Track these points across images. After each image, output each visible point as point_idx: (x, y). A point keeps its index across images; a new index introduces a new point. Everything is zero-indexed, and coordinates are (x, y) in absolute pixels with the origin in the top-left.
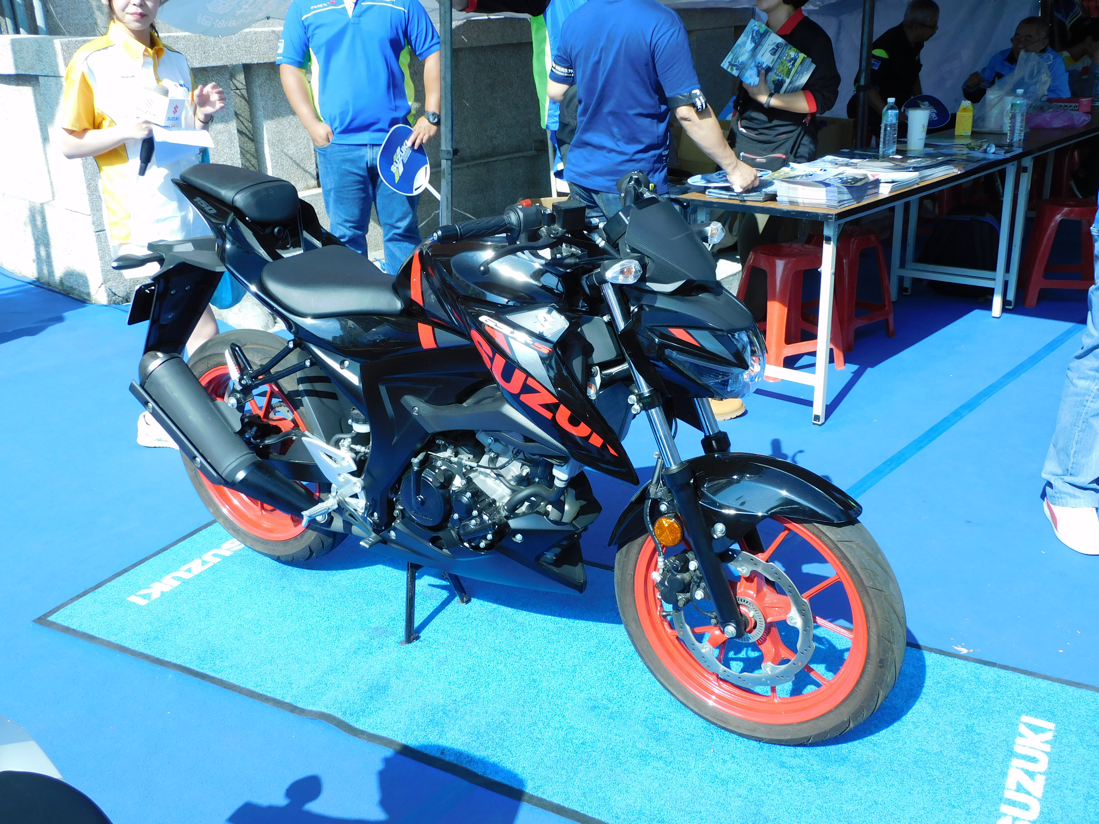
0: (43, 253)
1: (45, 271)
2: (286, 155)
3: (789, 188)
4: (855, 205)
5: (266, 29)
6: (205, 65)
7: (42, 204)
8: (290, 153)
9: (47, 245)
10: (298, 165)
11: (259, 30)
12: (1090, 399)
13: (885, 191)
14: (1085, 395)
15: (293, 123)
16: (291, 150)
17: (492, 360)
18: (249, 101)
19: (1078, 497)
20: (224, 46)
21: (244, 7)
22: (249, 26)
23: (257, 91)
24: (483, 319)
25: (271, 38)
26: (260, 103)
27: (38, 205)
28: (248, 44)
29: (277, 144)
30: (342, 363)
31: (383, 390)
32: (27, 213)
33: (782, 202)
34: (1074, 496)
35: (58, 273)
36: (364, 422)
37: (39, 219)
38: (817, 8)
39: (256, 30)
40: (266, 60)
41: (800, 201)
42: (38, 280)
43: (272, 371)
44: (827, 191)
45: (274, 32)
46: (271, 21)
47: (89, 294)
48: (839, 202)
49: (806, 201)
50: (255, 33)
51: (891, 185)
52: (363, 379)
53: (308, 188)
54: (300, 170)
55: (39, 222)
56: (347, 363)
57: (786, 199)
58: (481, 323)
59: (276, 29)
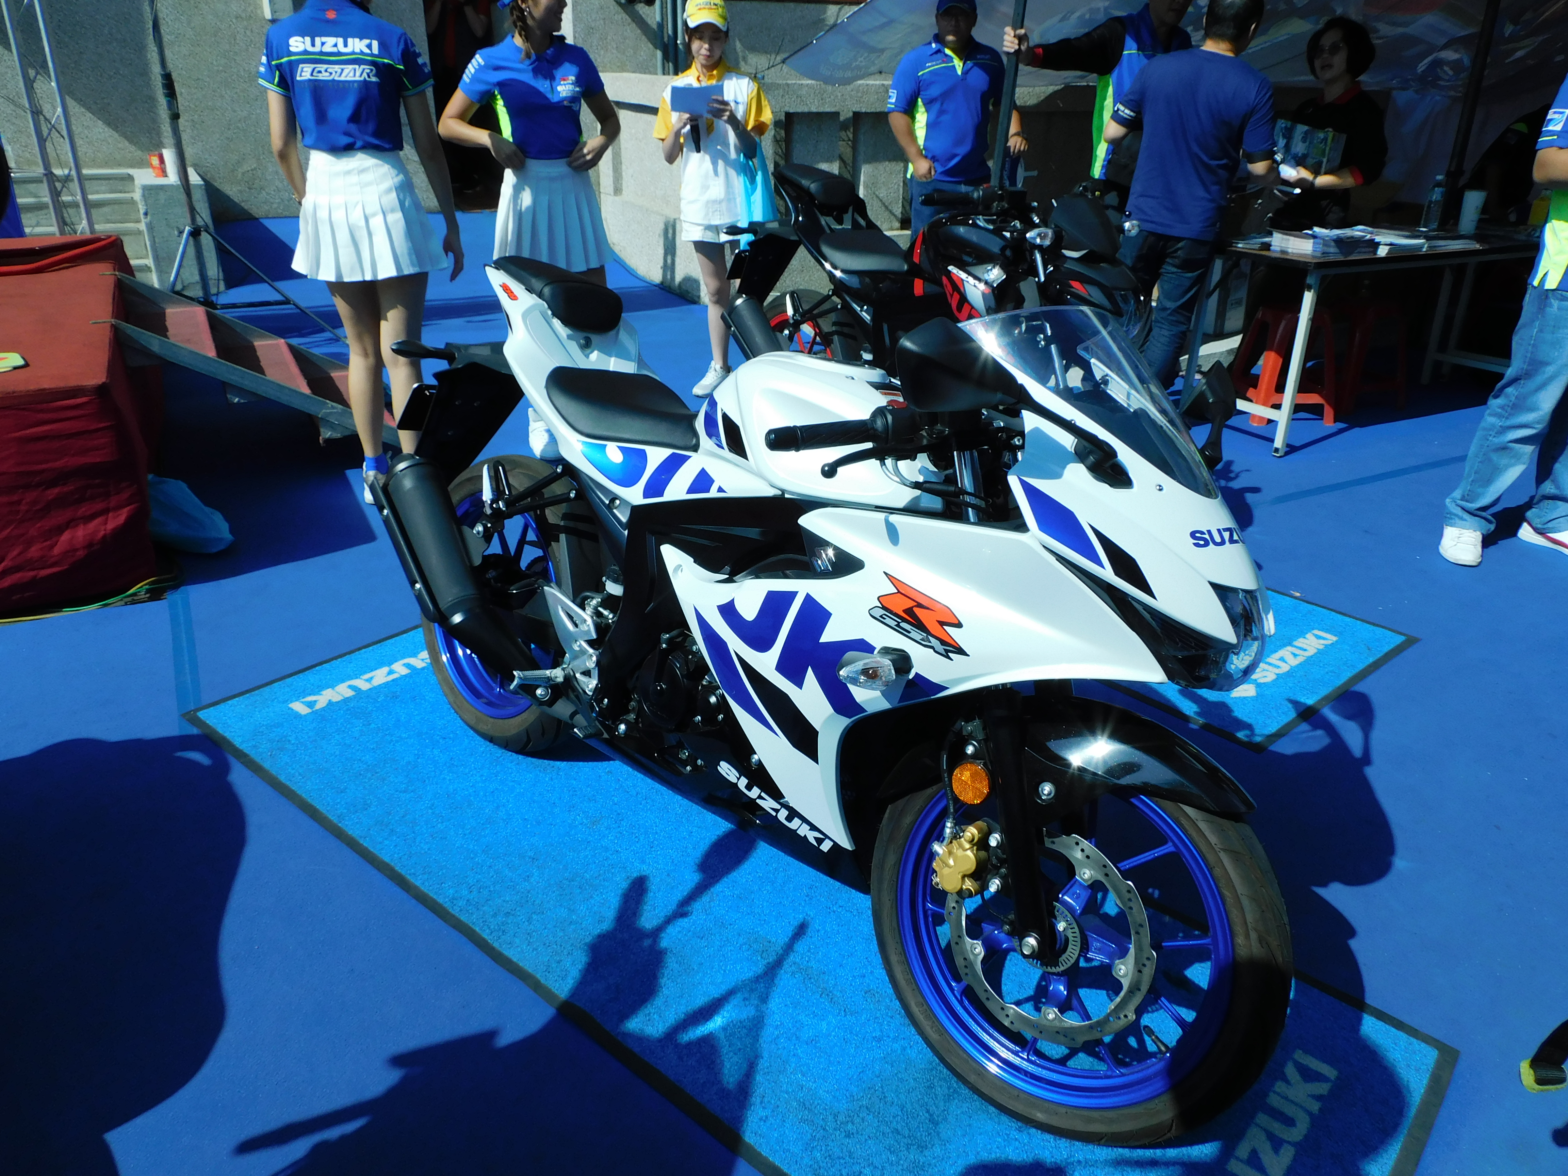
0: (669, 261)
1: (669, 277)
2: (877, 197)
3: (1283, 239)
4: (1341, 258)
5: (878, 82)
6: (821, 110)
7: (675, 220)
8: (881, 195)
9: (674, 255)
10: (886, 207)
11: (871, 82)
12: (1493, 434)
13: (1382, 252)
14: (1490, 430)
15: (887, 169)
16: (882, 194)
17: (952, 296)
18: (854, 148)
19: (1465, 520)
20: (839, 95)
21: (860, 59)
22: (861, 78)
23: (862, 137)
24: (950, 268)
25: (881, 90)
26: (862, 149)
27: (672, 220)
28: (860, 95)
29: (872, 186)
30: (862, 308)
31: (885, 327)
32: (662, 226)
33: (1275, 251)
34: (1462, 519)
35: (678, 278)
36: (870, 352)
37: (670, 231)
38: (1460, 95)
39: (868, 82)
40: (873, 110)
41: (1290, 251)
42: (662, 283)
43: (815, 312)
44: (1314, 243)
45: (883, 85)
46: (883, 75)
47: (699, 297)
48: (1323, 253)
49: (1295, 251)
50: (867, 85)
51: (1388, 247)
52: (873, 319)
53: (892, 229)
54: (887, 213)
55: (670, 235)
56: (865, 307)
57: (1278, 249)
58: (950, 272)
59: (885, 83)
